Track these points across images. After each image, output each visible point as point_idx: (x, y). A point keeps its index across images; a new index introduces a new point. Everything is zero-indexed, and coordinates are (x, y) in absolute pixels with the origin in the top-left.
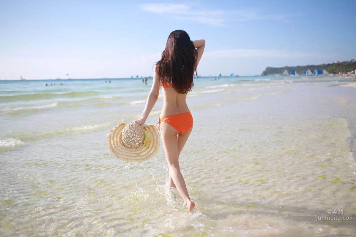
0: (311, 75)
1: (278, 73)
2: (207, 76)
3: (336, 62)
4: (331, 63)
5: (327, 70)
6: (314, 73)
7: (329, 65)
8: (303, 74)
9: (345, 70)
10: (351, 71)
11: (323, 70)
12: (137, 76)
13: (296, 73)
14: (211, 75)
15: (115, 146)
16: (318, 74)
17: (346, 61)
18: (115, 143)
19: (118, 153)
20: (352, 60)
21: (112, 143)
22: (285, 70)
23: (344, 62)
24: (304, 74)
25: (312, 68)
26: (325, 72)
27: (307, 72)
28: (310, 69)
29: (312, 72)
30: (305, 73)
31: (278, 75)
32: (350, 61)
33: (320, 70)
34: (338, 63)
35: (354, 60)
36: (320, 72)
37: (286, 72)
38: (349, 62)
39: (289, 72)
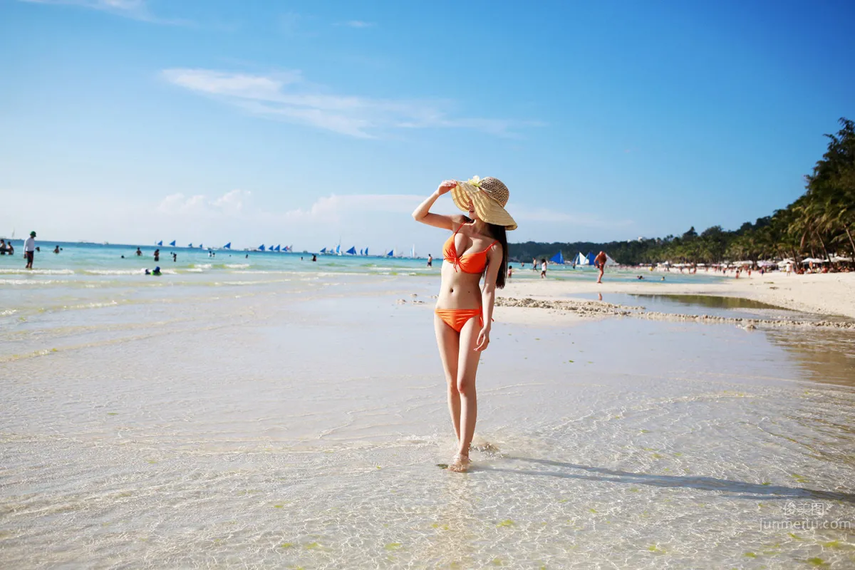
4: (629, 240)
5: (614, 257)
7: (624, 244)
9: (651, 258)
10: (664, 261)
20: (668, 237)
25: (589, 249)
28: (584, 252)
35: (672, 236)
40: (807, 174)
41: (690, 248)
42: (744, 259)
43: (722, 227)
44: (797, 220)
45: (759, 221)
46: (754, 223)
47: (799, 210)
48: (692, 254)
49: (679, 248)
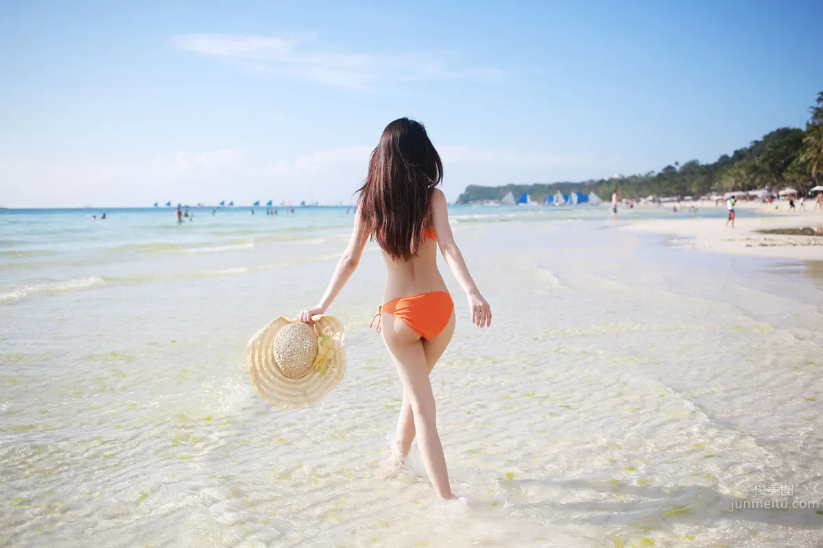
0: (563, 205)
1: (492, 198)
2: (332, 204)
3: (616, 176)
4: (606, 179)
5: (597, 193)
6: (569, 201)
7: (602, 182)
8: (547, 203)
9: (634, 193)
10: (648, 196)
11: (589, 193)
12: (169, 204)
13: (528, 198)
14: (341, 203)
15: (261, 366)
16: (579, 202)
17: (637, 174)
18: (263, 360)
19: (265, 385)
20: (649, 173)
21: (256, 360)
22: (507, 192)
23: (634, 177)
24: (549, 202)
25: (565, 189)
26: (593, 197)
27: (555, 198)
28: (561, 191)
29: (566, 198)
30: (551, 199)
31: (492, 203)
32: (646, 176)
33: (584, 193)
34: (620, 178)
35: (653, 172)
36: (583, 199)
37: (509, 197)
38: (642, 177)
39: (515, 196)
40: (811, 105)
41: (676, 183)
42: (734, 190)
43: (699, 160)
44: (808, 150)
45: (736, 152)
46: (731, 154)
47: (809, 140)
48: (678, 188)
49: (664, 183)
